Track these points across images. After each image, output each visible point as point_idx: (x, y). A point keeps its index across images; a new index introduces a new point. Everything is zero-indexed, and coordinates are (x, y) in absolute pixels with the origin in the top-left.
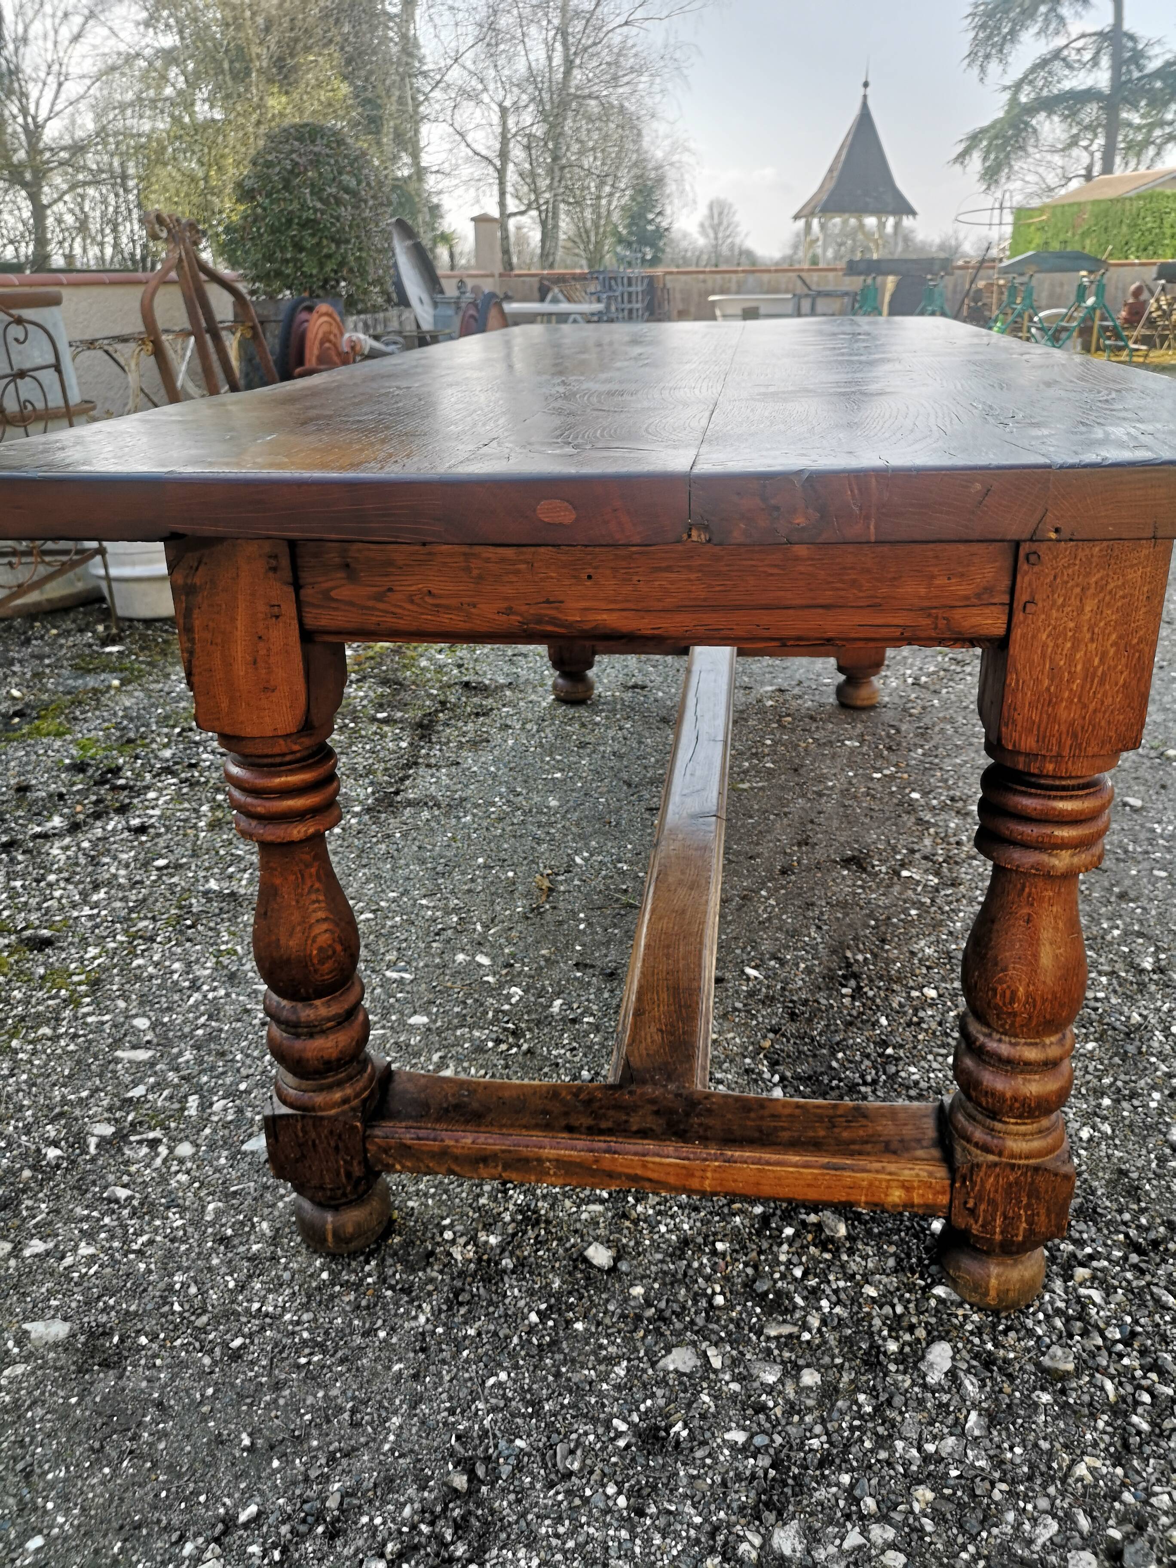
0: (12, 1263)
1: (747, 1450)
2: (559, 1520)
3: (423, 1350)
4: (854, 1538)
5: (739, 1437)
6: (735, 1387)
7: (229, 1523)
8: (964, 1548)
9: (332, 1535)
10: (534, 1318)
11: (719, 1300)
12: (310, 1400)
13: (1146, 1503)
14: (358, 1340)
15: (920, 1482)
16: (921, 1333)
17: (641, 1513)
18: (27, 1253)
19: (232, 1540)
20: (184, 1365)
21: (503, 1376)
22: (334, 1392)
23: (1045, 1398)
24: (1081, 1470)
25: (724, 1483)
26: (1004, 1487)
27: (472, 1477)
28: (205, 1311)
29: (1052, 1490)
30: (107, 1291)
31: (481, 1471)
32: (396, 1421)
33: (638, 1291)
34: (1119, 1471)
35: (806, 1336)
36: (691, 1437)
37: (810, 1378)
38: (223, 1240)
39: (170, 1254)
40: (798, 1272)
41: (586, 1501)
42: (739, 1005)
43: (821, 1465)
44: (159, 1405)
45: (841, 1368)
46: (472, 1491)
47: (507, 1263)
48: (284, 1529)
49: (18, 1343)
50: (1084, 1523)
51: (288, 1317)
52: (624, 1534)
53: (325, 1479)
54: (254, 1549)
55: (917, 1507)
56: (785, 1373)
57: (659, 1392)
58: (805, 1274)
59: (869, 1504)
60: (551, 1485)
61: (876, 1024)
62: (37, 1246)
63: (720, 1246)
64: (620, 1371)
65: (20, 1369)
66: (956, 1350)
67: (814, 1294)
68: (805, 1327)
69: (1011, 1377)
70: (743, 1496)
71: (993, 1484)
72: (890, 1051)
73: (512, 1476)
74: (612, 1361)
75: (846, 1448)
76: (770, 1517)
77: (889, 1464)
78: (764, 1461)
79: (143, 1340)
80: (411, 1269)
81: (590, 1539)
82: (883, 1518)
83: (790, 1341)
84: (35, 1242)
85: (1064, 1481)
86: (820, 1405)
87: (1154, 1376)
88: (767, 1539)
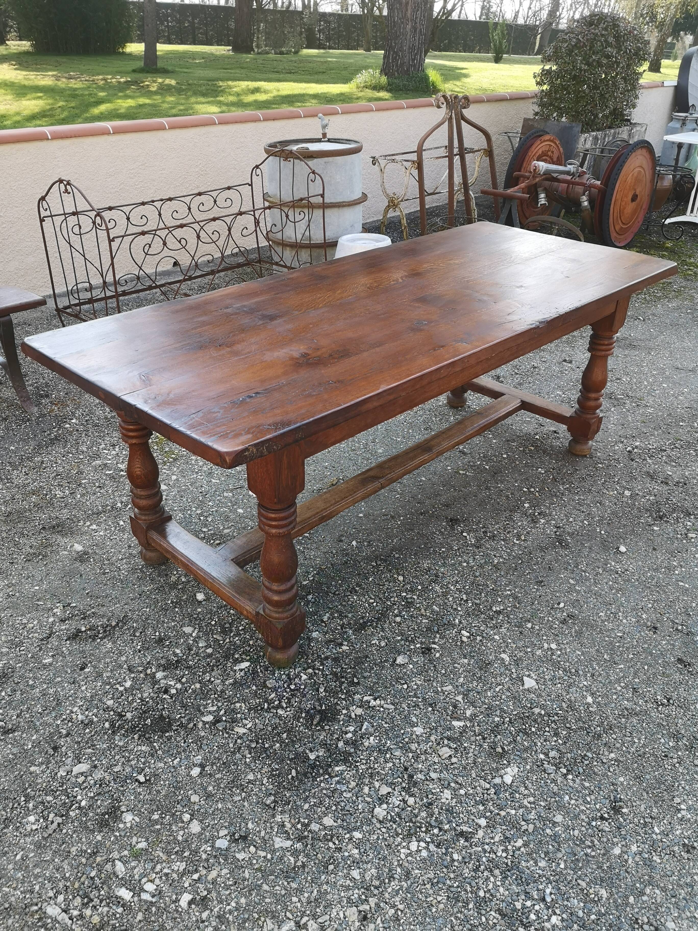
0: (86, 528)
1: (175, 655)
2: (123, 643)
3: (140, 595)
4: (172, 683)
5: (178, 651)
6: (191, 642)
7: (69, 604)
8: (190, 699)
9: (82, 618)
10: (169, 602)
11: (213, 623)
12: (108, 591)
13: (242, 719)
14: (131, 585)
15: (201, 683)
16: (248, 658)
17: (140, 652)
18: (91, 527)
19: (66, 608)
20: (93, 569)
21: (148, 610)
22: (114, 593)
23: (254, 688)
24: (238, 705)
25: (162, 658)
26: (216, 696)
27: (117, 624)
28: (109, 560)
29: (225, 704)
30: (97, 545)
31: (120, 624)
32: (118, 605)
33: (199, 610)
34: (246, 711)
35: (221, 642)
36: (168, 645)
37: (209, 651)
38: (130, 547)
39: (116, 544)
40: (240, 628)
41: (133, 642)
42: (334, 551)
43: (187, 668)
44: (81, 575)
45: (219, 653)
46: (114, 627)
47: (180, 587)
48: (77, 612)
49: (71, 547)
50: (222, 712)
51: (123, 572)
52: (132, 653)
53: (93, 608)
54: (68, 612)
55: (193, 687)
56: (206, 646)
57: (174, 633)
58: (242, 629)
59: (184, 680)
60: (131, 636)
61: (368, 579)
62: (94, 527)
63: (232, 611)
64: (173, 624)
65: (66, 553)
66: (250, 666)
67: (238, 634)
68: (224, 641)
69: (253, 679)
70: (163, 662)
71: (215, 694)
72: (357, 589)
73: (126, 630)
74: (173, 621)
75: (195, 668)
76: (161, 668)
77: (200, 676)
78: (176, 659)
79: (92, 560)
80: (159, 575)
81: (125, 650)
82: (183, 684)
83: (216, 641)
84: (95, 526)
85: (231, 704)
86: (204, 657)
87: (286, 701)
88: (156, 672)
